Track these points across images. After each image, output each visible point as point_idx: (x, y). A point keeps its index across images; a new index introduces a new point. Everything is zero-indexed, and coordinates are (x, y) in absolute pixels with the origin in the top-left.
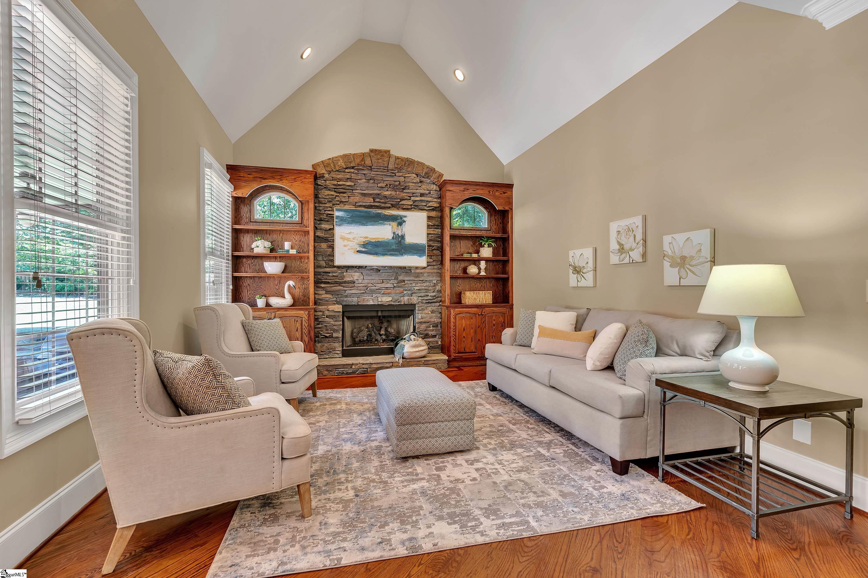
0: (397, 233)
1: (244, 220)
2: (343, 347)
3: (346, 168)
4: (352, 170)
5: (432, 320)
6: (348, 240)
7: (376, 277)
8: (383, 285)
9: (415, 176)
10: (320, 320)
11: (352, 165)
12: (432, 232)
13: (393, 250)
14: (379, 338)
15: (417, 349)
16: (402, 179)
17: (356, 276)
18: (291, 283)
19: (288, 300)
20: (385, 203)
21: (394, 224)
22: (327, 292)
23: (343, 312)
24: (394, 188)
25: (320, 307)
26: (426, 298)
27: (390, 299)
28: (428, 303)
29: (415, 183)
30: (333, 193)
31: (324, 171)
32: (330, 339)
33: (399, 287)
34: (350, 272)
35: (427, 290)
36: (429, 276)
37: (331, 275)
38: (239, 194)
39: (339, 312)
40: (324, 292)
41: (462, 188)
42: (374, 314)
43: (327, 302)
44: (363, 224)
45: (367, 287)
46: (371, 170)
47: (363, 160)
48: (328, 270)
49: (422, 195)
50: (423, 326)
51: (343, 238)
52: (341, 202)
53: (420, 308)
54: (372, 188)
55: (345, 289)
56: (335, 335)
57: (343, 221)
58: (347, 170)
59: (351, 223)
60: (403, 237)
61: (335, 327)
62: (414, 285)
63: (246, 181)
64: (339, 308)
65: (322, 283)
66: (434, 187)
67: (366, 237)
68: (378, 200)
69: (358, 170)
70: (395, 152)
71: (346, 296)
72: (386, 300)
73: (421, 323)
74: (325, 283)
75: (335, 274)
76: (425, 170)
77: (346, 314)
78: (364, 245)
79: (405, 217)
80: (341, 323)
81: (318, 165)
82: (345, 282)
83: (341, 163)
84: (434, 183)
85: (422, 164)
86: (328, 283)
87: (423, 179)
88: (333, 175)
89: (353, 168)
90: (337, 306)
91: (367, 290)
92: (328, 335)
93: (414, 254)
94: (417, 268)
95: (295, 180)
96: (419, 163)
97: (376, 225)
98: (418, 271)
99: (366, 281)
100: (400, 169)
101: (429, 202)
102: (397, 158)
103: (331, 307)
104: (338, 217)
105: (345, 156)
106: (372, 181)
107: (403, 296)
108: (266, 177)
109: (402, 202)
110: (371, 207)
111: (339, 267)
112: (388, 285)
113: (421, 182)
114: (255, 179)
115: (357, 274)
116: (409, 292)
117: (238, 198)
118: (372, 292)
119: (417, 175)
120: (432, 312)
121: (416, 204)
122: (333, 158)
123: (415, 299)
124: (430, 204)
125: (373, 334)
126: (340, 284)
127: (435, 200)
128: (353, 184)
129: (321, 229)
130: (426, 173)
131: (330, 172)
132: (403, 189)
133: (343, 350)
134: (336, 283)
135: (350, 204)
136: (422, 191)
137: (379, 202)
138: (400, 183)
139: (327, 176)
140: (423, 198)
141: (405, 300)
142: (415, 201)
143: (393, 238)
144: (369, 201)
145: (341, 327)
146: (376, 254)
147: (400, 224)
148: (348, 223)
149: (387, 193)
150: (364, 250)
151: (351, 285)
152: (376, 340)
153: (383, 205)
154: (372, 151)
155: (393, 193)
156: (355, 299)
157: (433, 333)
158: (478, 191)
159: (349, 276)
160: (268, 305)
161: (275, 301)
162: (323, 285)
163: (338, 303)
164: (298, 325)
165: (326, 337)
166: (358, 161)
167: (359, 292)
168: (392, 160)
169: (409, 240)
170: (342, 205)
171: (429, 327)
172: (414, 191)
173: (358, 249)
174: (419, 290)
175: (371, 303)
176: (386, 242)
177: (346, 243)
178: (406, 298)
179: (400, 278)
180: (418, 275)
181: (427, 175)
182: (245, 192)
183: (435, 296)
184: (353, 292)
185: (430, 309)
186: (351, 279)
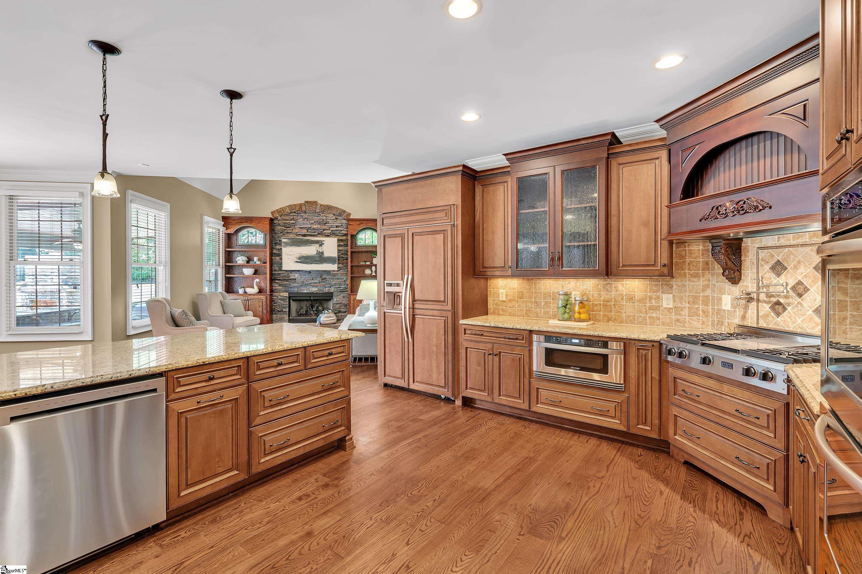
0: (319, 251)
1: (234, 245)
2: (289, 316)
3: (291, 213)
4: (294, 214)
5: (343, 302)
6: (290, 255)
7: (308, 276)
8: (313, 281)
9: (333, 215)
10: (275, 301)
11: (294, 211)
12: (343, 249)
13: (317, 261)
14: (312, 312)
15: (328, 319)
16: (324, 218)
17: (297, 276)
18: (257, 280)
19: (256, 290)
20: (315, 232)
21: (317, 245)
22: (280, 285)
23: (289, 297)
24: (320, 223)
25: (275, 294)
26: (339, 289)
27: (317, 289)
28: (341, 292)
29: (333, 220)
30: (283, 228)
31: (277, 215)
32: (281, 312)
33: (322, 282)
34: (293, 274)
35: (340, 284)
36: (341, 275)
37: (282, 275)
38: (229, 231)
39: (286, 297)
40: (277, 285)
41: (358, 223)
42: (309, 298)
43: (280, 291)
44: (299, 246)
45: (303, 282)
46: (306, 213)
47: (301, 207)
48: (280, 272)
49: (337, 227)
50: (338, 306)
51: (287, 255)
52: (288, 233)
53: (336, 295)
54: (306, 224)
55: (290, 283)
56: (284, 310)
57: (287, 244)
58: (291, 214)
59: (292, 246)
60: (322, 253)
61: (284, 306)
62: (332, 281)
63: (232, 225)
64: (286, 294)
65: (276, 280)
66: (345, 221)
67: (301, 254)
68: (310, 231)
69: (298, 213)
70: (320, 202)
71: (291, 288)
72: (314, 290)
73: (336, 304)
74: (278, 280)
75: (284, 275)
76: (339, 212)
77: (291, 298)
78: (299, 258)
79: (324, 241)
80: (288, 303)
81: (274, 212)
82: (290, 279)
83: (288, 210)
84: (345, 219)
85: (337, 208)
86: (280, 280)
87: (337, 217)
88: (283, 217)
89: (295, 212)
90: (285, 293)
91: (303, 284)
92: (280, 310)
93: (329, 263)
94: (333, 271)
95: (259, 223)
96: (335, 207)
97: (306, 246)
98: (334, 273)
99: (302, 279)
100: (323, 212)
101: (342, 231)
102: (321, 205)
103: (282, 294)
104: (284, 242)
105: (289, 206)
106: (306, 220)
107: (325, 288)
108: (243, 222)
109: (325, 232)
110: (305, 235)
111: (286, 271)
112: (316, 281)
113: (336, 219)
114: (237, 223)
115: (297, 275)
116: (329, 285)
117: (229, 234)
118: (307, 285)
119: (334, 215)
120: (343, 297)
121: (333, 232)
122: (283, 208)
123: (332, 290)
124: (342, 232)
125: (309, 310)
126: (287, 280)
127: (346, 229)
128: (294, 222)
129: (276, 249)
130: (339, 213)
131: (281, 216)
132: (325, 224)
133: (289, 319)
134: (285, 280)
135: (293, 234)
136: (337, 225)
137: (311, 232)
138: (323, 220)
139: (279, 218)
140: (337, 229)
141: (326, 290)
142: (332, 231)
143: (317, 254)
144: (304, 232)
145: (288, 305)
146: (307, 263)
147: (321, 245)
148: (290, 246)
149: (315, 227)
150: (299, 261)
151: (293, 281)
152: (311, 314)
153: (313, 234)
154: (306, 202)
155: (319, 226)
156: (296, 289)
157: (344, 310)
158: (369, 224)
159: (292, 276)
160: (245, 292)
161: (249, 290)
162: (277, 281)
163: (286, 291)
164: (260, 303)
165: (279, 311)
166: (297, 208)
167: (298, 285)
168: (318, 206)
169: (326, 255)
170: (288, 235)
171: (342, 306)
172: (332, 225)
173: (296, 260)
174: (335, 284)
175: (306, 291)
176: (312, 256)
177: (289, 257)
178: (327, 289)
179: (324, 277)
180: (334, 275)
181: (340, 215)
182: (231, 231)
183: (345, 287)
184: (295, 285)
185: (342, 295)
186: (294, 278)
